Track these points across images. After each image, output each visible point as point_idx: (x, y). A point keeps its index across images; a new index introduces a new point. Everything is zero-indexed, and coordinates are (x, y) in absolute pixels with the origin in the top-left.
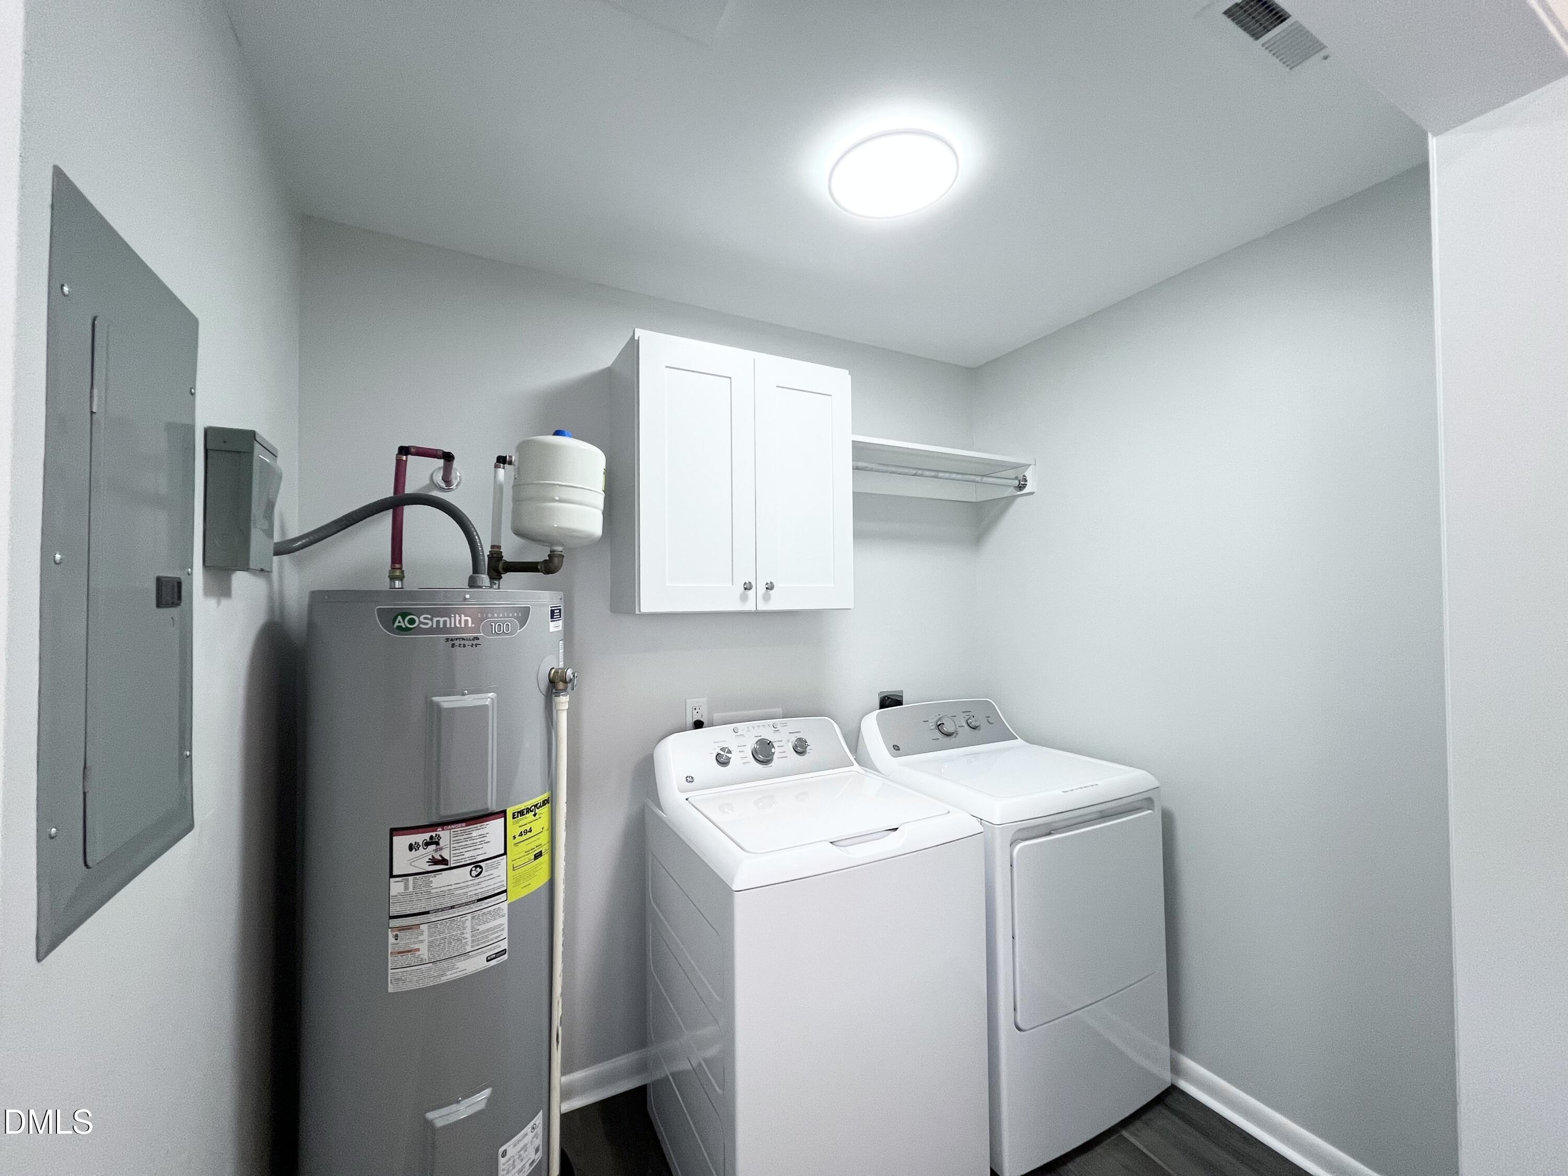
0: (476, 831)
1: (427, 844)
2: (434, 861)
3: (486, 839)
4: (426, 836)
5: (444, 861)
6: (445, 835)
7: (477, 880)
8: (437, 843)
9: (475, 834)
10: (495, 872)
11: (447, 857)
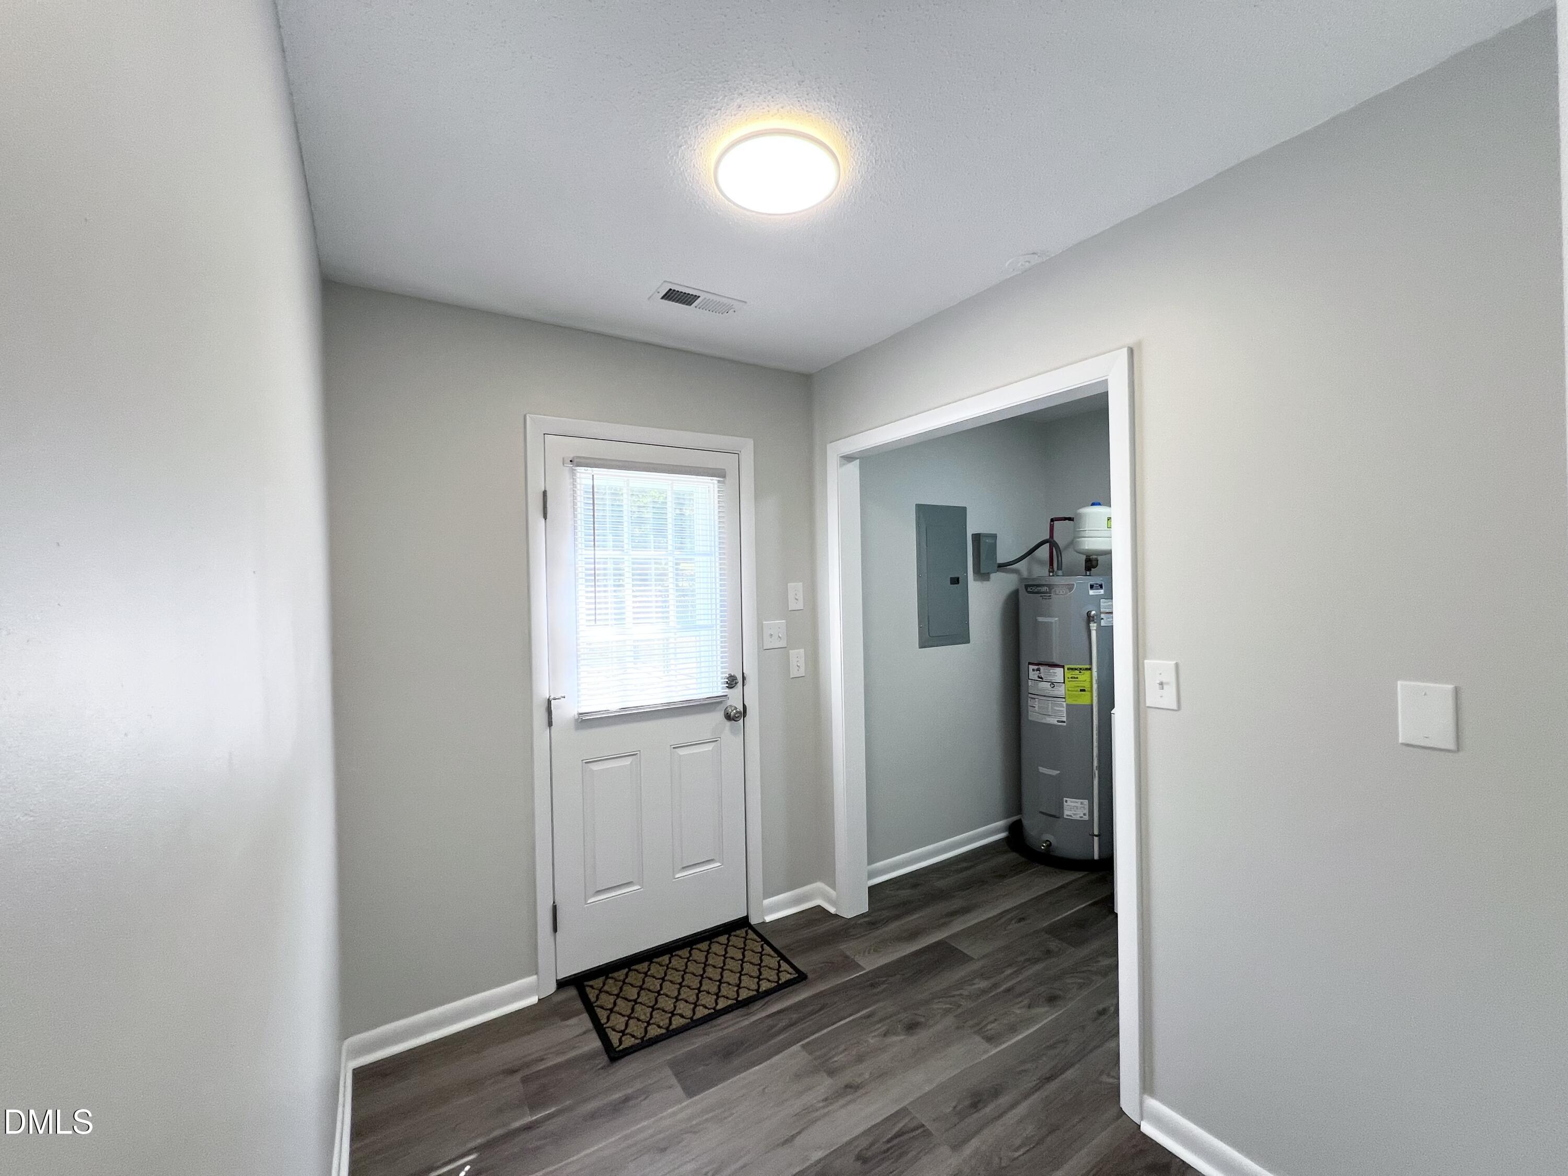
0: (1053, 670)
1: (1037, 670)
2: (1039, 677)
3: (1056, 674)
4: (1037, 667)
5: (1041, 678)
6: (1042, 668)
7: (1052, 689)
8: (1039, 671)
9: (1051, 671)
10: (1060, 689)
11: (1042, 677)
